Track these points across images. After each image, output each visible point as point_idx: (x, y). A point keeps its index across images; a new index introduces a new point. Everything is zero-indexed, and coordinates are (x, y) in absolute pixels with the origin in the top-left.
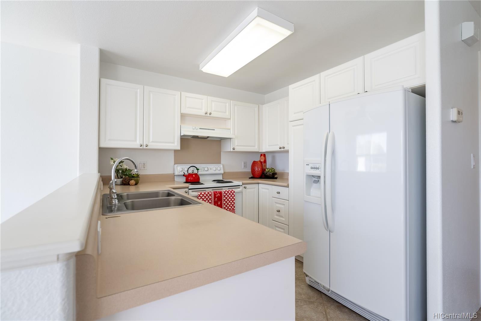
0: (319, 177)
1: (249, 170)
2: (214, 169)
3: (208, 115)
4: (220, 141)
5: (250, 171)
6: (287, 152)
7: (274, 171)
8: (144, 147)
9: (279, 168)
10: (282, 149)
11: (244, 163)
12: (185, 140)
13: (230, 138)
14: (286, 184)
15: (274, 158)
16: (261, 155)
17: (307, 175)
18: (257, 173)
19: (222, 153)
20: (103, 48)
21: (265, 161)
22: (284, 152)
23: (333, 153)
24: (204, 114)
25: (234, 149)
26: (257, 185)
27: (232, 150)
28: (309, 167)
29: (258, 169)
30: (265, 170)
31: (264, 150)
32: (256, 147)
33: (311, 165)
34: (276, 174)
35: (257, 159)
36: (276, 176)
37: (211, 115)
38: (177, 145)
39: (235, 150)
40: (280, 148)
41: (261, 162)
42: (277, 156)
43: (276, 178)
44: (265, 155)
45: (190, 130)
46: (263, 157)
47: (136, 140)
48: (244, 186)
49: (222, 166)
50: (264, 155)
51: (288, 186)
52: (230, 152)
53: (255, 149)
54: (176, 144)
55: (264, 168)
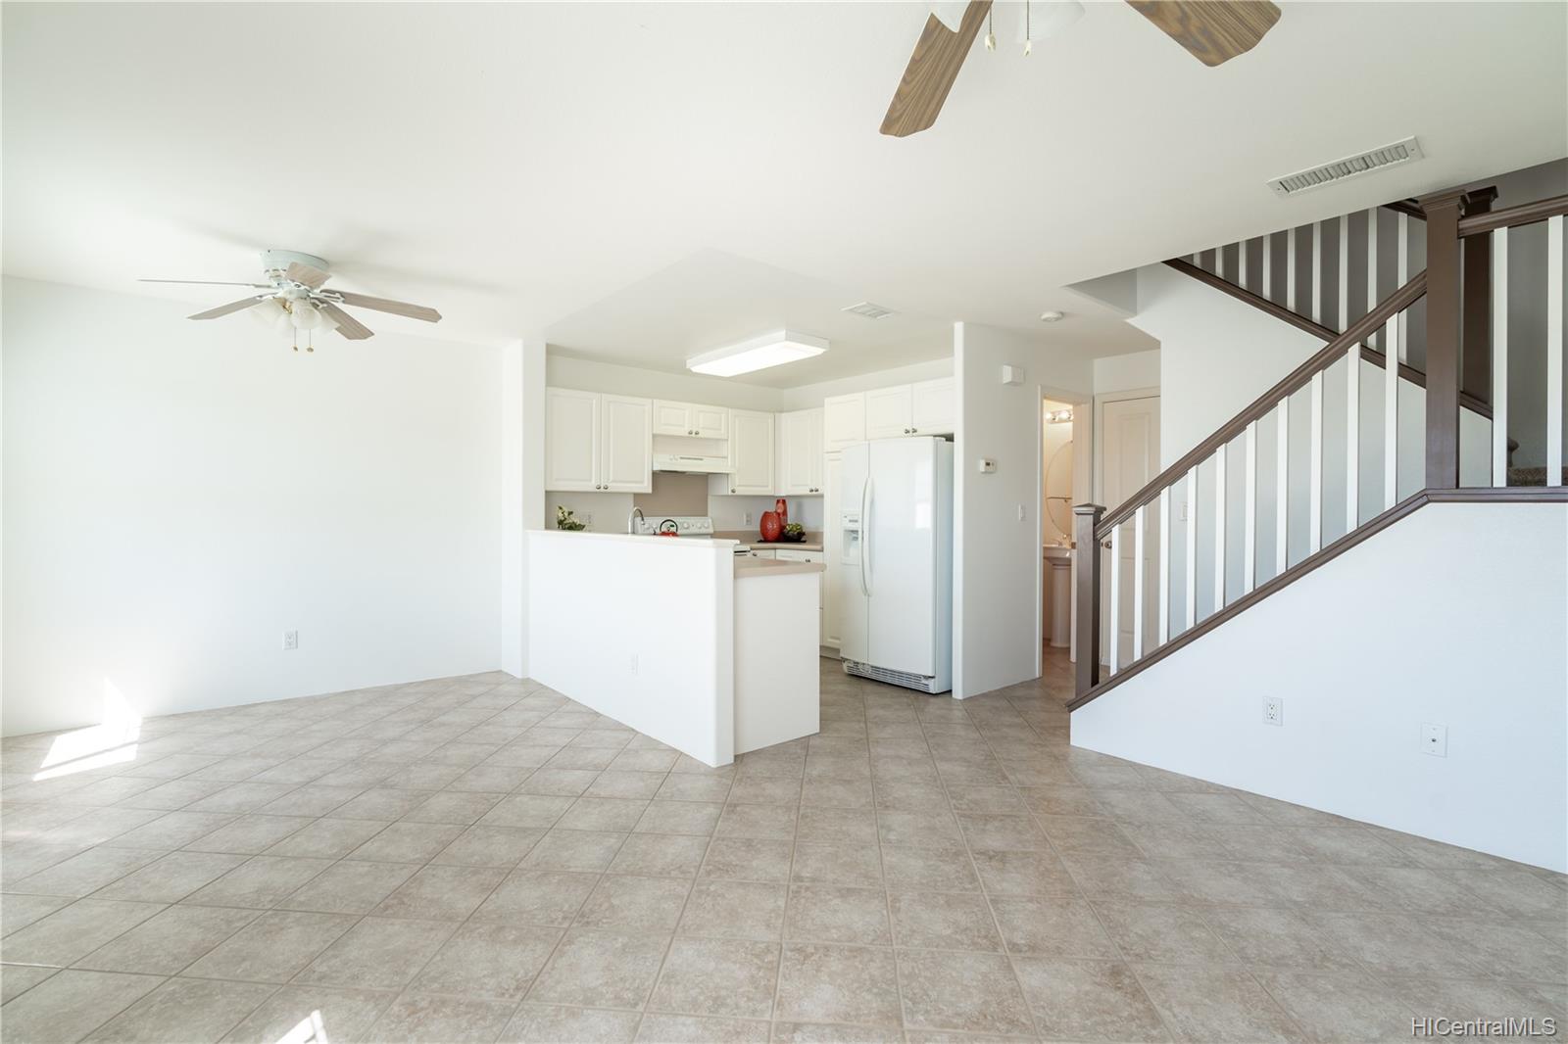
0: (856, 532)
1: (756, 527)
2: (699, 525)
3: (693, 435)
4: (704, 479)
5: (759, 529)
6: (822, 496)
7: (801, 528)
8: (602, 490)
9: (809, 526)
10: (814, 493)
11: (747, 516)
12: (658, 476)
13: (728, 474)
14: (819, 547)
15: (800, 507)
16: (778, 501)
17: (846, 531)
18: (770, 532)
19: (710, 498)
20: (550, 342)
21: (785, 513)
22: (816, 496)
23: (872, 502)
24: (687, 434)
25: (733, 491)
26: (773, 551)
27: (730, 493)
28: (847, 520)
29: (773, 527)
30: (784, 527)
31: (783, 493)
32: (770, 487)
33: (849, 518)
34: (804, 534)
35: (772, 508)
36: (803, 539)
37: (699, 436)
38: (646, 486)
39: (736, 493)
40: (812, 491)
41: (779, 514)
42: (807, 503)
43: (805, 542)
44: (784, 502)
45: (666, 463)
46: (780, 505)
47: (590, 480)
48: (752, 552)
49: (710, 521)
50: (782, 501)
51: (822, 550)
52: (728, 496)
53: (768, 491)
54: (646, 484)
55: (783, 524)
